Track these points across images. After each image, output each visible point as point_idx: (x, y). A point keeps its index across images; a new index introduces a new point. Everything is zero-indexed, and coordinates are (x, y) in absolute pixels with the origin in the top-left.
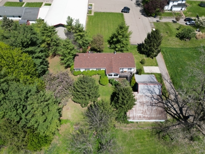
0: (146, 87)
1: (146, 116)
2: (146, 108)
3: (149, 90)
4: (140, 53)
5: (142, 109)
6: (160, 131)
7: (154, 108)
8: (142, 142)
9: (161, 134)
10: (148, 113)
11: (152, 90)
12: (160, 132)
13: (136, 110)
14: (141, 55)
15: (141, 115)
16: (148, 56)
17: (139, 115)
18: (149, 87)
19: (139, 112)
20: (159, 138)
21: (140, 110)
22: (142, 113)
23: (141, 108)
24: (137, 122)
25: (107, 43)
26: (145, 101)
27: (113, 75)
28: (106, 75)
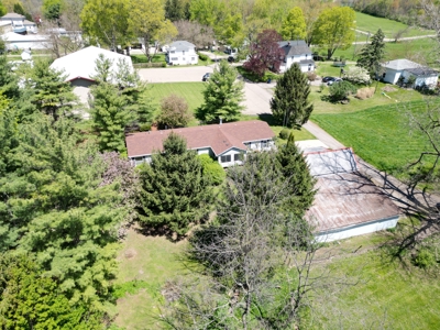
0: (319, 160)
1: (353, 216)
2: (341, 202)
3: (327, 166)
5: (334, 204)
6: (398, 248)
7: (361, 197)
9: (407, 256)
10: (354, 209)
11: (333, 163)
12: (400, 250)
13: (321, 209)
14: (274, 128)
15: (340, 216)
17: (335, 217)
18: (326, 159)
19: (330, 211)
20: (404, 265)
21: (333, 207)
22: (340, 212)
23: (330, 202)
24: (335, 243)
26: (331, 187)
27: (232, 158)
28: (216, 159)
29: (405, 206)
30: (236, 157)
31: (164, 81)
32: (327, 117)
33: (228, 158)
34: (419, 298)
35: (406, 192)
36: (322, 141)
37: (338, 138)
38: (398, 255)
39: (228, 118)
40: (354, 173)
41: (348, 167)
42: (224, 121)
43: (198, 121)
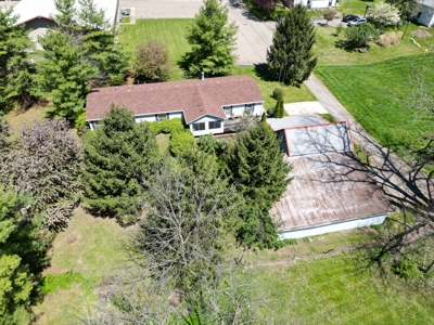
0: (304, 136)
1: (330, 211)
2: (320, 191)
3: (314, 143)
4: (266, 80)
5: (311, 195)
6: (380, 252)
7: (346, 186)
8: (338, 299)
9: (387, 262)
10: (334, 203)
11: (322, 141)
12: (382, 254)
13: (294, 200)
14: (270, 83)
15: (314, 210)
16: (287, 83)
17: (308, 211)
18: (314, 135)
19: (304, 203)
20: (383, 272)
21: (309, 198)
22: (317, 205)
23: (308, 192)
24: (306, 240)
25: (177, 67)
26: (313, 171)
27: (207, 126)
28: (187, 127)
29: (402, 196)
30: (212, 126)
31: (156, 17)
32: (337, 69)
33: (202, 127)
34: (390, 317)
35: (407, 177)
36: (322, 103)
37: (342, 100)
38: (377, 260)
39: (215, 71)
40: (346, 154)
41: (339, 146)
42: (209, 75)
43: (181, 72)
